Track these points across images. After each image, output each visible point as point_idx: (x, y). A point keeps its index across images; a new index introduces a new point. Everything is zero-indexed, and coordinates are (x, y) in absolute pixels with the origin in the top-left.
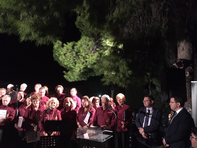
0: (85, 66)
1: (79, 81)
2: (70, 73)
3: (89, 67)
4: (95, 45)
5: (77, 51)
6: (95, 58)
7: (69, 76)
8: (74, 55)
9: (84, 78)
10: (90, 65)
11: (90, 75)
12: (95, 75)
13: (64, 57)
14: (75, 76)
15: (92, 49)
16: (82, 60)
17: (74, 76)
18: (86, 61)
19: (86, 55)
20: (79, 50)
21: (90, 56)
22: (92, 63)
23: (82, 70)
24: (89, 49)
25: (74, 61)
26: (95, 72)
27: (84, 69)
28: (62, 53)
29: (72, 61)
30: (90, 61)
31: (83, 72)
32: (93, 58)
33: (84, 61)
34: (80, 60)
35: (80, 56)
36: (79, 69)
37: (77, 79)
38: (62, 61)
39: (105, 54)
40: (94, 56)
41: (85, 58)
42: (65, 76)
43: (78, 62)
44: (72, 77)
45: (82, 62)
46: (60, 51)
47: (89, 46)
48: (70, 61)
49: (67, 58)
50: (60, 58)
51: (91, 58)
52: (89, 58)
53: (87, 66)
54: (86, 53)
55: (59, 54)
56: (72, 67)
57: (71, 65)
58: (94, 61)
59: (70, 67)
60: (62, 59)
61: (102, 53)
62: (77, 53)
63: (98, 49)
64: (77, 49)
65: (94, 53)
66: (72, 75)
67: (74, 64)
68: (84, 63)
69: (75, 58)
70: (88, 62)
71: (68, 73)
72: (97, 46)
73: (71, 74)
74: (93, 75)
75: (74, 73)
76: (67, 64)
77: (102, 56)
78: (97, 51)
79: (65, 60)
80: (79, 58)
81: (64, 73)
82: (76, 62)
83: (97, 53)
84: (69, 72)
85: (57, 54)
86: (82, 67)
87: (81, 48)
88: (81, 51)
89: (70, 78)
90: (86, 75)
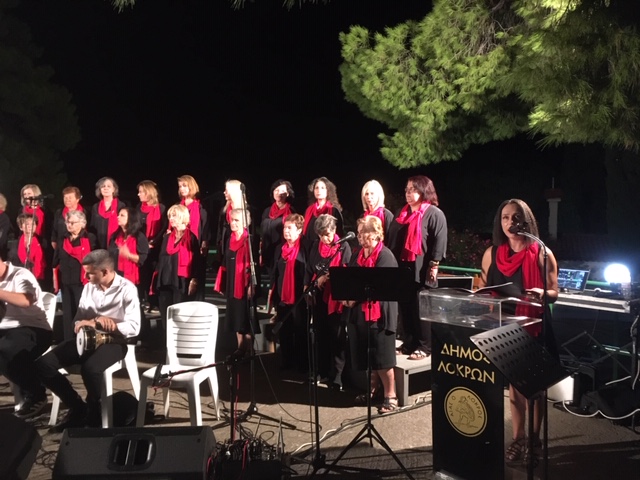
0: (452, 107)
1: (432, 164)
2: (401, 137)
3: (466, 106)
4: (489, 22)
5: (423, 56)
6: (492, 70)
7: (398, 149)
8: (414, 71)
9: (451, 152)
10: (473, 99)
11: (474, 141)
12: (492, 136)
13: (377, 83)
14: (419, 147)
15: (477, 36)
16: (442, 84)
17: (416, 148)
18: (457, 88)
19: (455, 63)
20: (431, 48)
21: (471, 64)
22: (479, 91)
23: (442, 123)
24: (467, 39)
25: (414, 94)
26: (490, 127)
27: (450, 118)
28: (371, 69)
29: (407, 93)
30: (472, 82)
31: (447, 129)
32: (482, 73)
33: (450, 88)
34: (436, 84)
35: (433, 72)
36: (430, 119)
37: (427, 156)
38: (373, 99)
39: (529, 48)
40: (487, 64)
41: (452, 75)
42: (385, 150)
43: (426, 93)
44: (409, 152)
45: (443, 93)
46: (364, 64)
47: (468, 28)
48: (400, 92)
49: (387, 85)
50: (366, 89)
51: (474, 71)
52: (466, 74)
53: (459, 107)
54: (456, 56)
55: (361, 73)
56: (408, 112)
57: (402, 107)
58: (488, 82)
59: (401, 113)
60: (372, 92)
61: (517, 47)
62: (421, 62)
63: (500, 35)
64: (422, 47)
65: (486, 51)
66: (407, 146)
67: (414, 103)
68: (447, 95)
69: (418, 82)
70: (463, 89)
71: (394, 139)
72: (496, 26)
73: (405, 141)
74: (484, 140)
75: (414, 136)
76: (391, 106)
77: (519, 57)
78: (498, 41)
79: (383, 94)
80: (430, 77)
81: (381, 140)
82: (421, 97)
83: (499, 48)
84: (397, 134)
85: (354, 77)
86: (442, 109)
87: (438, 38)
88: (438, 52)
89: (401, 154)
90: (456, 141)
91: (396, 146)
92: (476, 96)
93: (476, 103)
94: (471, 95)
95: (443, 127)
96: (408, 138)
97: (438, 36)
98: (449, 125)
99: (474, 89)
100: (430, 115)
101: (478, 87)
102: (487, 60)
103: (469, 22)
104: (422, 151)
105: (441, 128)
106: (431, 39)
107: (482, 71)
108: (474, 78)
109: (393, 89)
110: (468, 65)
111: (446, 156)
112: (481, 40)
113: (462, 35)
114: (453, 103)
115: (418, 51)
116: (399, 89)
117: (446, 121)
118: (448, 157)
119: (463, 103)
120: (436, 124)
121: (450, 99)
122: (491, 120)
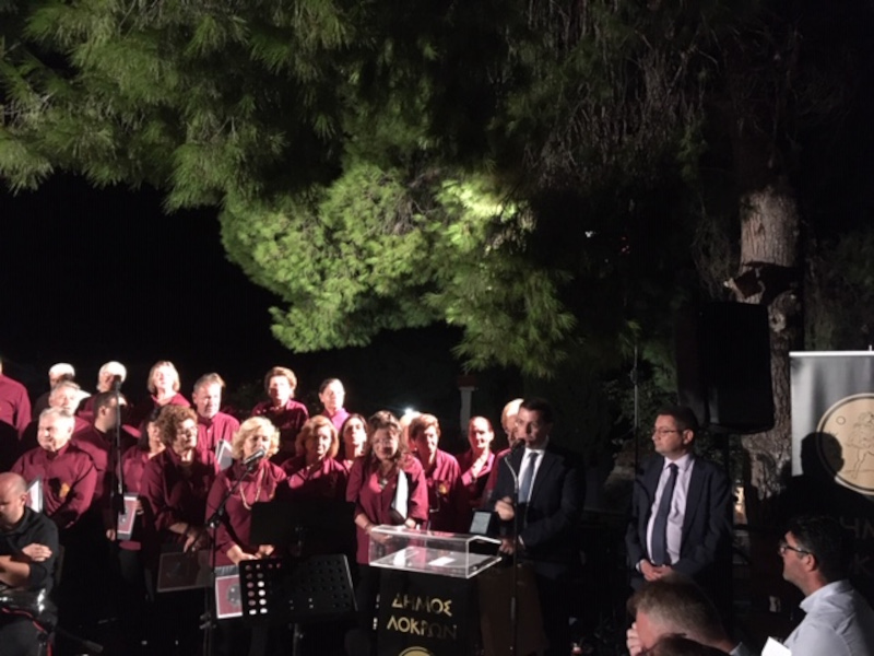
0: (363, 288)
1: (334, 349)
2: (300, 316)
3: (380, 289)
4: (406, 199)
5: (331, 226)
6: (408, 254)
7: (293, 329)
8: (320, 242)
9: (358, 336)
10: (387, 282)
11: (384, 325)
12: (405, 322)
13: (274, 248)
14: (321, 329)
15: (393, 214)
16: (353, 261)
17: (317, 330)
18: (370, 268)
19: (368, 239)
20: (340, 219)
21: (386, 244)
22: (394, 274)
23: (350, 303)
24: (382, 215)
25: (318, 267)
26: (404, 313)
27: (359, 298)
28: (267, 232)
29: (311, 266)
30: (386, 264)
31: (356, 311)
32: (397, 255)
33: (361, 266)
34: (345, 259)
35: (343, 246)
36: (337, 299)
37: (329, 339)
38: (268, 266)
39: (449, 238)
40: (403, 247)
41: (365, 252)
42: (277, 329)
43: (333, 268)
44: (308, 334)
45: (353, 270)
46: (259, 225)
47: (382, 203)
48: (301, 265)
49: (287, 253)
50: (260, 254)
51: (389, 252)
52: (380, 254)
53: (371, 288)
54: (369, 232)
55: (253, 233)
56: (310, 288)
57: (303, 281)
58: (404, 266)
59: (301, 288)
60: (267, 258)
61: (435, 233)
62: (329, 233)
63: (418, 217)
64: (331, 215)
65: (402, 232)
66: (307, 325)
67: (317, 277)
68: (358, 273)
69: (323, 254)
70: (376, 270)
71: (291, 316)
72: (413, 206)
73: (305, 320)
74: (396, 325)
75: (315, 314)
76: (289, 277)
77: (438, 245)
78: (416, 224)
79: (282, 262)
80: (339, 251)
81: (271, 315)
82: (327, 271)
83: (417, 231)
84: (295, 311)
85: (243, 236)
86: (352, 289)
87: (348, 210)
88: (349, 223)
89: (297, 334)
90: (365, 324)
91: (292, 325)
92: (390, 279)
93: (389, 286)
94: (385, 277)
95: (350, 308)
96: (308, 316)
97: (348, 205)
98: (358, 306)
99: (388, 272)
100: (337, 294)
101: (393, 270)
102: (403, 242)
103: (385, 197)
104: (325, 334)
105: (347, 309)
106: (342, 209)
107: (397, 254)
108: (390, 259)
109: (294, 259)
110: (382, 244)
111: (353, 341)
112: (397, 219)
113: (377, 210)
114: (364, 283)
115: (325, 219)
116: (302, 260)
117: (354, 302)
118: (355, 342)
119: (375, 285)
120: (344, 304)
121: (361, 278)
122: (405, 305)
